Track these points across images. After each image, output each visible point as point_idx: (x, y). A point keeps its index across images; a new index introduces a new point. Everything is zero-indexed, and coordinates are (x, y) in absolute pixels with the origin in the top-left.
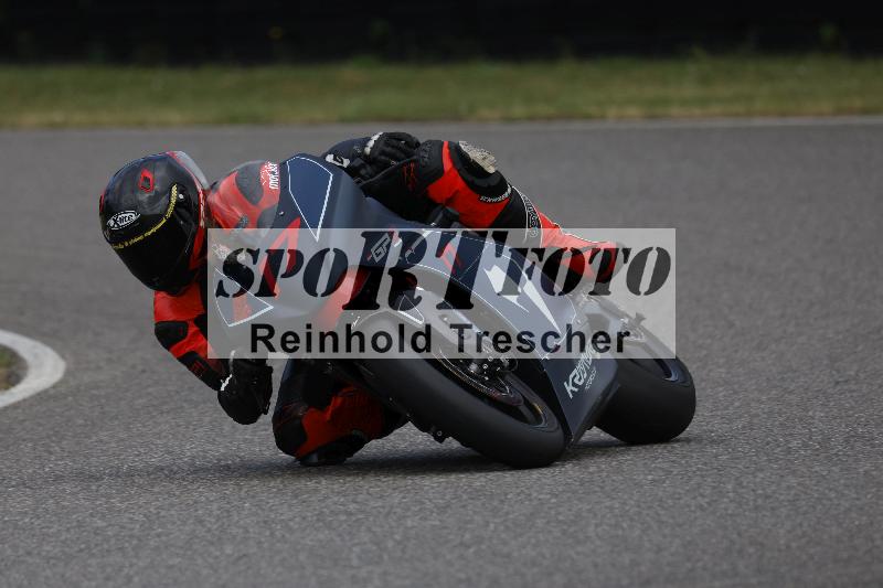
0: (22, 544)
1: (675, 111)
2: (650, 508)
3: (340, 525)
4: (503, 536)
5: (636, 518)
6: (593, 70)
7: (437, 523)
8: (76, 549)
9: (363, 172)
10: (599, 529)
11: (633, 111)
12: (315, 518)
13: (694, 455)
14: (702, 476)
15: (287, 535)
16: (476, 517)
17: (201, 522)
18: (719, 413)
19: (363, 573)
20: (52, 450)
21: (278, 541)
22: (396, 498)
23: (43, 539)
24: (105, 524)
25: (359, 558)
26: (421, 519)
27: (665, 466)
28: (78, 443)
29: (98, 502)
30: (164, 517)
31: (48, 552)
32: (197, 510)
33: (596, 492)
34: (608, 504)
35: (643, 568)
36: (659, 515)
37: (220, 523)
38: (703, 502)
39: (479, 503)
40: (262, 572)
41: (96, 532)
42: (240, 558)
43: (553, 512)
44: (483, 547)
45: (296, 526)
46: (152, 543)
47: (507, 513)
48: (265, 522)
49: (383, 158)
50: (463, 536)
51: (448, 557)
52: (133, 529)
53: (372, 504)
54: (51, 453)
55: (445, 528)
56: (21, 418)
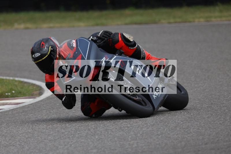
0: (43, 137)
1: (213, 19)
2: (207, 124)
3: (126, 130)
4: (169, 132)
5: (203, 127)
6: (191, 9)
7: (151, 129)
8: (57, 138)
9: (98, 41)
10: (194, 130)
11: (202, 20)
12: (119, 128)
13: (219, 110)
14: (221, 115)
15: (112, 133)
16: (161, 128)
17: (89, 130)
18: (225, 99)
19: (132, 142)
20: (51, 112)
21: (110, 135)
22: (140, 123)
23: (49, 135)
24: (65, 131)
25: (131, 139)
26: (147, 128)
27: (211, 113)
28: (58, 110)
29: (63, 125)
30: (80, 129)
31: (50, 139)
32: (88, 127)
33: (193, 120)
34: (196, 123)
35: (205, 140)
36: (209, 126)
37: (94, 130)
38: (221, 122)
39: (162, 124)
40: (105, 143)
41: (63, 133)
42: (99, 139)
43: (181, 126)
44: (163, 135)
45: (114, 131)
46: (77, 136)
47: (169, 126)
48: (106, 130)
49: (103, 38)
50: (158, 132)
51: (154, 138)
52: (72, 132)
53: (134, 124)
54: (50, 113)
55: (153, 130)
56: (43, 104)
